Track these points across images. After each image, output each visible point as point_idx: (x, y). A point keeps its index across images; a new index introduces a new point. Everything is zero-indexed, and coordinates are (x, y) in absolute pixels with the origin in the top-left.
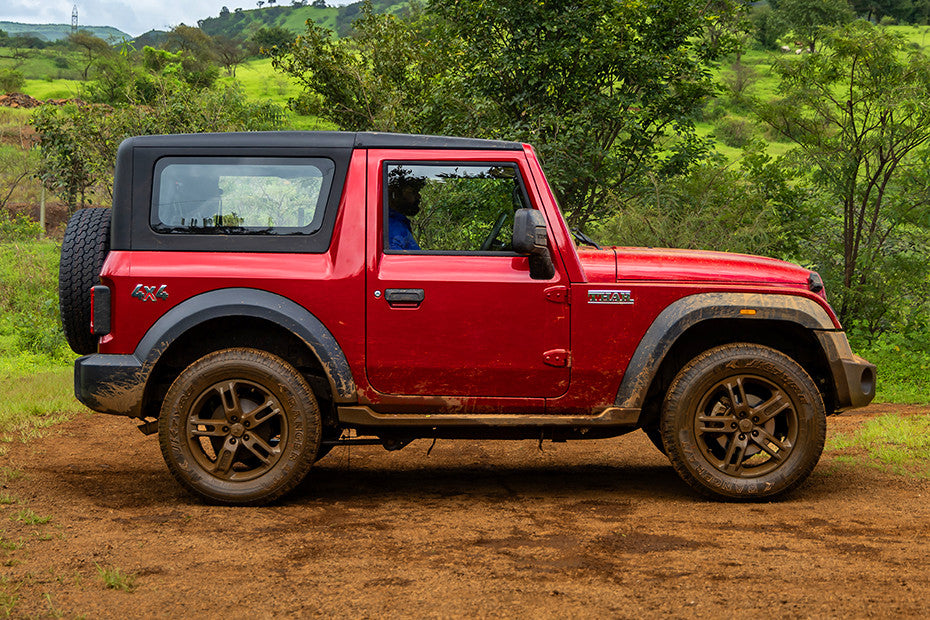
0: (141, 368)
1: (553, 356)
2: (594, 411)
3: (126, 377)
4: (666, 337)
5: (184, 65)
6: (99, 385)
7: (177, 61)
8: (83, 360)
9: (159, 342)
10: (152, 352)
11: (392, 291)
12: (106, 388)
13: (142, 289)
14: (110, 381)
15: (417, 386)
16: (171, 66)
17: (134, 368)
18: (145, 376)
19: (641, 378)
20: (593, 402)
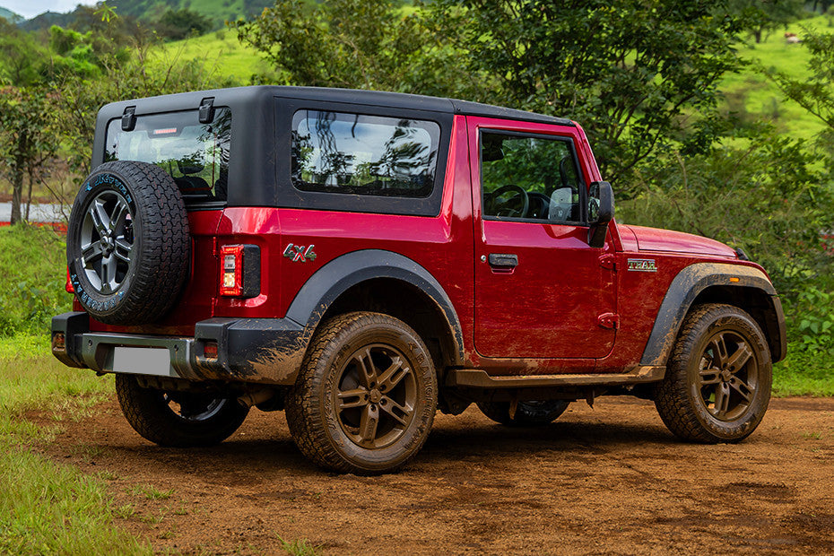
0: (302, 332)
1: (606, 318)
2: (626, 369)
3: (289, 342)
4: (685, 302)
5: (94, 47)
6: (260, 351)
7: (87, 42)
8: (229, 325)
9: (319, 305)
10: (313, 315)
11: (496, 256)
12: (268, 354)
13: (293, 248)
14: (272, 346)
15: (509, 349)
16: (81, 47)
17: (296, 332)
18: (306, 340)
19: (668, 339)
20: (625, 363)
